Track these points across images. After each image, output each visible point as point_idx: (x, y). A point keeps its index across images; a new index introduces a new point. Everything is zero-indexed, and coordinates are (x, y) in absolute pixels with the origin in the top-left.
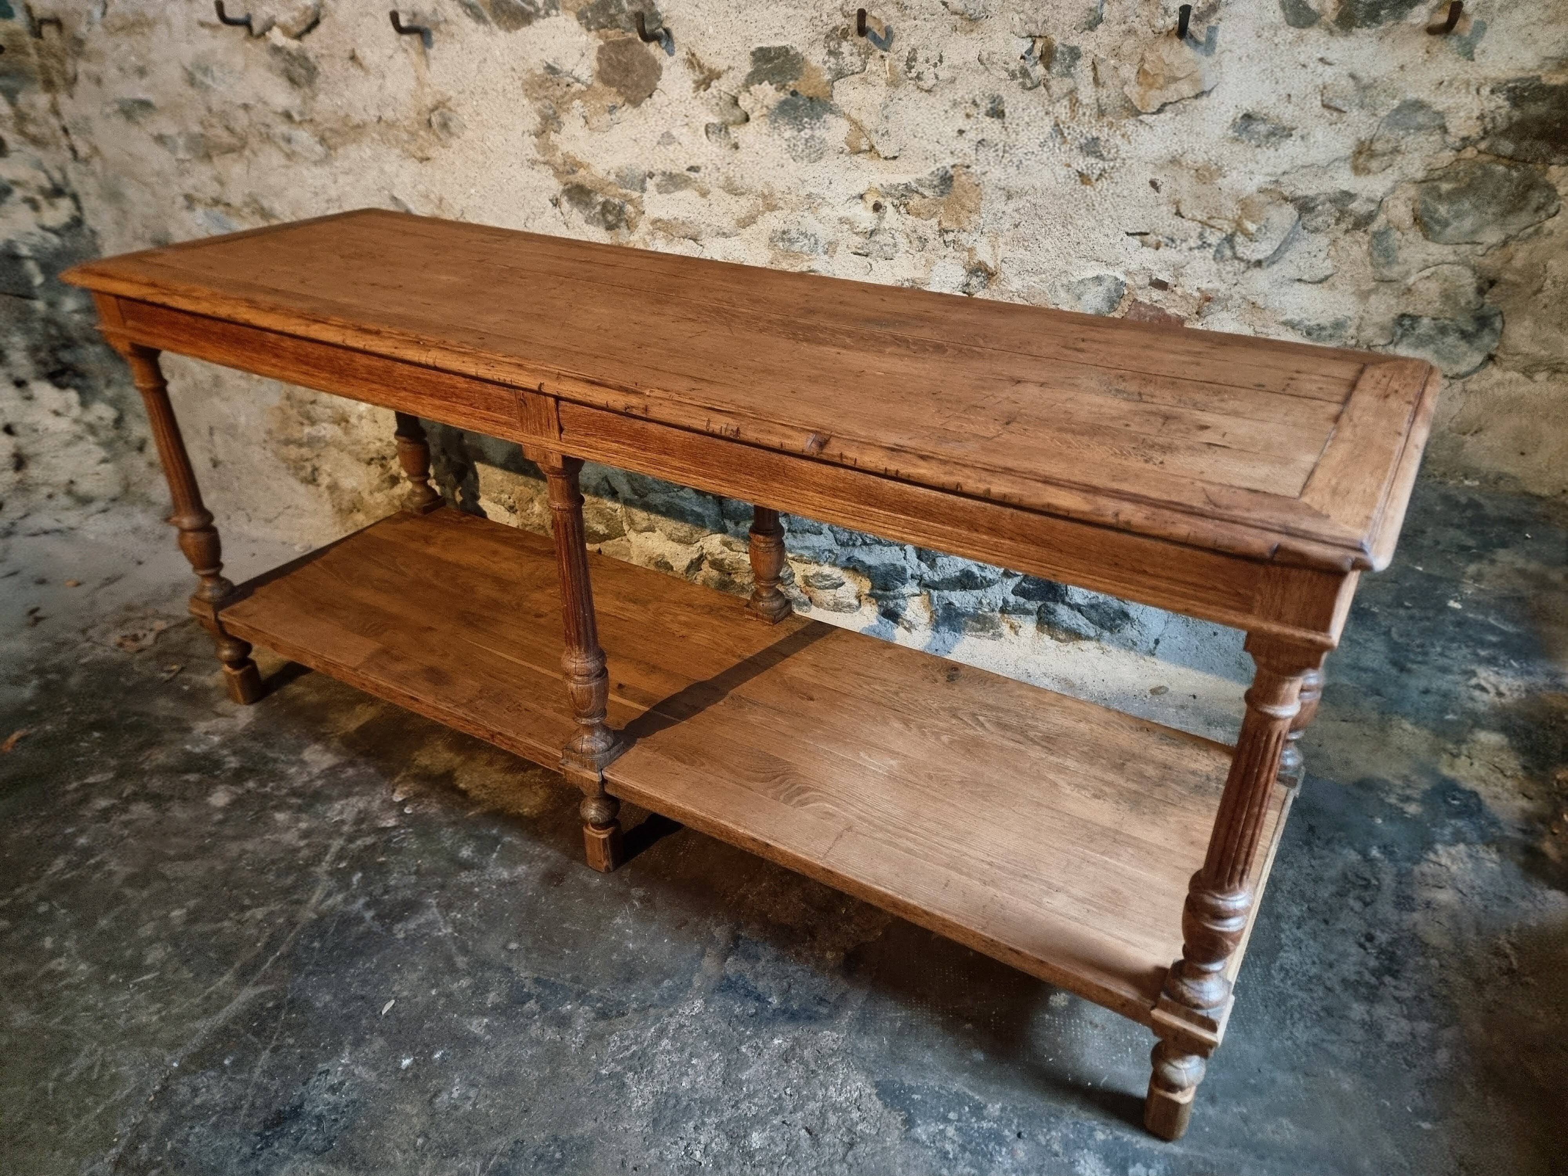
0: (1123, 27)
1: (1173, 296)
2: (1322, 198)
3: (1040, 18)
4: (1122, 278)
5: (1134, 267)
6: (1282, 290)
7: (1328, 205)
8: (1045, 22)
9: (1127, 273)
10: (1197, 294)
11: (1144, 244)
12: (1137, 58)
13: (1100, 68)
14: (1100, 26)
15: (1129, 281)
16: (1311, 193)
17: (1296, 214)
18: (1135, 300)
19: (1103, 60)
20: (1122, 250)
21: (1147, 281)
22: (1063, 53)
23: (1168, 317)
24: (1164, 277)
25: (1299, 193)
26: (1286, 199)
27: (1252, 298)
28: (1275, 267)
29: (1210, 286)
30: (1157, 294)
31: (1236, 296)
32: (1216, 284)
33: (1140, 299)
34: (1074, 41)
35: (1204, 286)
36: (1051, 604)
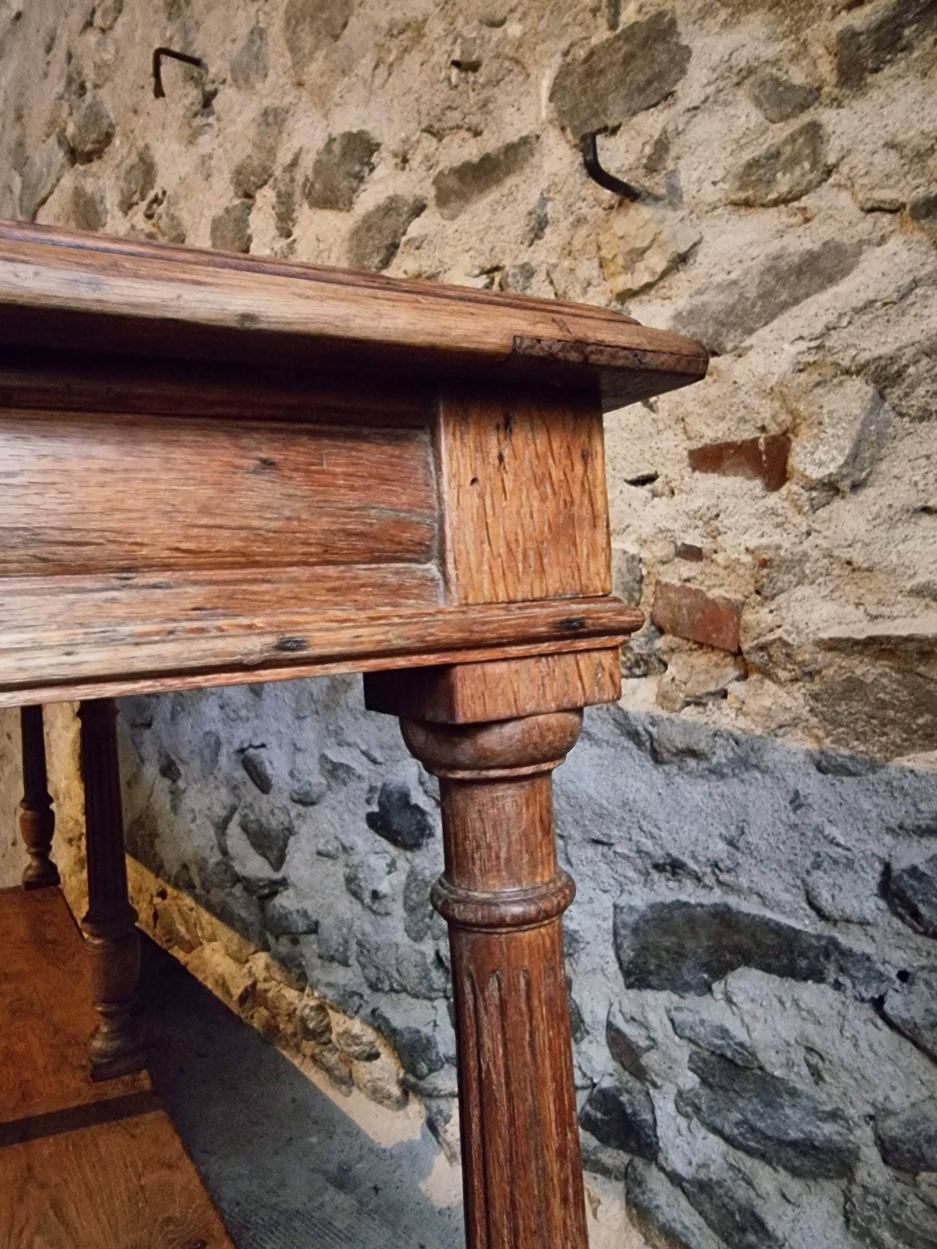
0: (571, 219)
1: (714, 569)
2: (909, 352)
3: (486, 248)
4: (633, 549)
5: (647, 531)
6: (900, 532)
7: (925, 361)
8: (492, 249)
9: (642, 543)
10: (747, 559)
11: (655, 495)
12: (593, 248)
13: (555, 276)
14: (548, 230)
15: (645, 554)
16: (887, 350)
17: (870, 390)
18: (658, 583)
19: (555, 266)
20: (624, 507)
21: (671, 549)
22: (514, 276)
23: (713, 603)
24: (693, 539)
25: (865, 356)
26: (847, 372)
27: (845, 554)
28: (869, 493)
29: (764, 541)
30: (687, 569)
31: (815, 554)
32: (776, 538)
33: (665, 580)
34: (524, 258)
35: (753, 543)
36: (639, 1163)
